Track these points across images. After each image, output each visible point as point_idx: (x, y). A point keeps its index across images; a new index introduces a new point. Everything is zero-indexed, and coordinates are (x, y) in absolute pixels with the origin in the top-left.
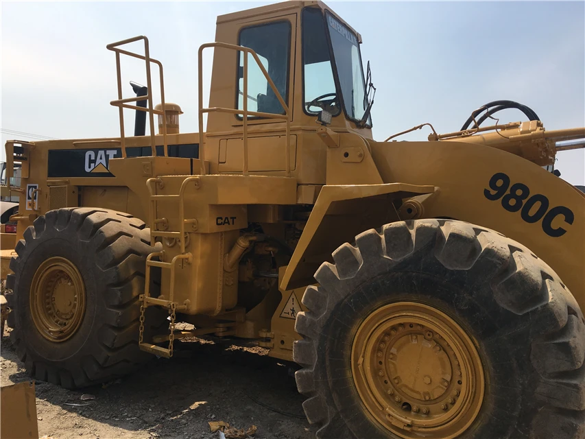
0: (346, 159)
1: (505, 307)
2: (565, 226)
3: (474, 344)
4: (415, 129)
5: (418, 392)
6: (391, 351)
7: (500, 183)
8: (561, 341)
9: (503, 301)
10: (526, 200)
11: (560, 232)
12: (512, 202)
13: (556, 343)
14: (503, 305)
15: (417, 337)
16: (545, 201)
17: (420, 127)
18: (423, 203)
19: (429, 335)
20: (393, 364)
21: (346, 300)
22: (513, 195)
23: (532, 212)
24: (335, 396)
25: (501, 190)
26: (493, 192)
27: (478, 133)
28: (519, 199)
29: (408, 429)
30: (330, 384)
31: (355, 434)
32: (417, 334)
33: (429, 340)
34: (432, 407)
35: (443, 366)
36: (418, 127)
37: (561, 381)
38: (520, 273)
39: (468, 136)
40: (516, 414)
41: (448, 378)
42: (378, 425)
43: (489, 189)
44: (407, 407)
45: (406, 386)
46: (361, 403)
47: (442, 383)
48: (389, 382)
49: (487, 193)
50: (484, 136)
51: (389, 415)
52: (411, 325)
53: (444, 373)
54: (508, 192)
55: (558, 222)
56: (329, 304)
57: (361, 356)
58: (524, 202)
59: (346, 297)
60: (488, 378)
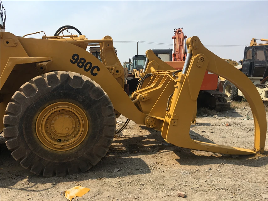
0: (7, 45)
1: (94, 98)
2: (97, 72)
3: (84, 112)
4: (37, 33)
5: (64, 134)
6: (52, 122)
7: (76, 57)
8: (109, 106)
9: (93, 96)
10: (85, 63)
11: (96, 74)
12: (81, 64)
13: (108, 107)
14: (93, 98)
15: (62, 115)
16: (91, 64)
17: (39, 32)
18: (46, 65)
19: (66, 113)
20: (53, 126)
21: (31, 106)
22: (81, 62)
23: (87, 68)
24: (29, 145)
25: (77, 60)
26: (74, 61)
27: (63, 38)
28: (83, 63)
29: (62, 147)
30: (27, 141)
31: (40, 157)
32: (62, 113)
33: (67, 115)
34: (69, 138)
35: (73, 123)
36: (38, 32)
37: (110, 117)
38: (97, 87)
39: (59, 38)
40: (98, 130)
41: (74, 126)
42: (50, 150)
43: (72, 60)
44: (60, 140)
45: (58, 133)
46: (42, 144)
47: (72, 128)
48: (51, 134)
49: (71, 61)
50: (66, 39)
51: (54, 145)
52: (59, 111)
53: (73, 125)
54: (79, 61)
55: (95, 71)
56: (22, 109)
57: (40, 126)
58: (84, 64)
59: (31, 105)
60: (89, 122)
